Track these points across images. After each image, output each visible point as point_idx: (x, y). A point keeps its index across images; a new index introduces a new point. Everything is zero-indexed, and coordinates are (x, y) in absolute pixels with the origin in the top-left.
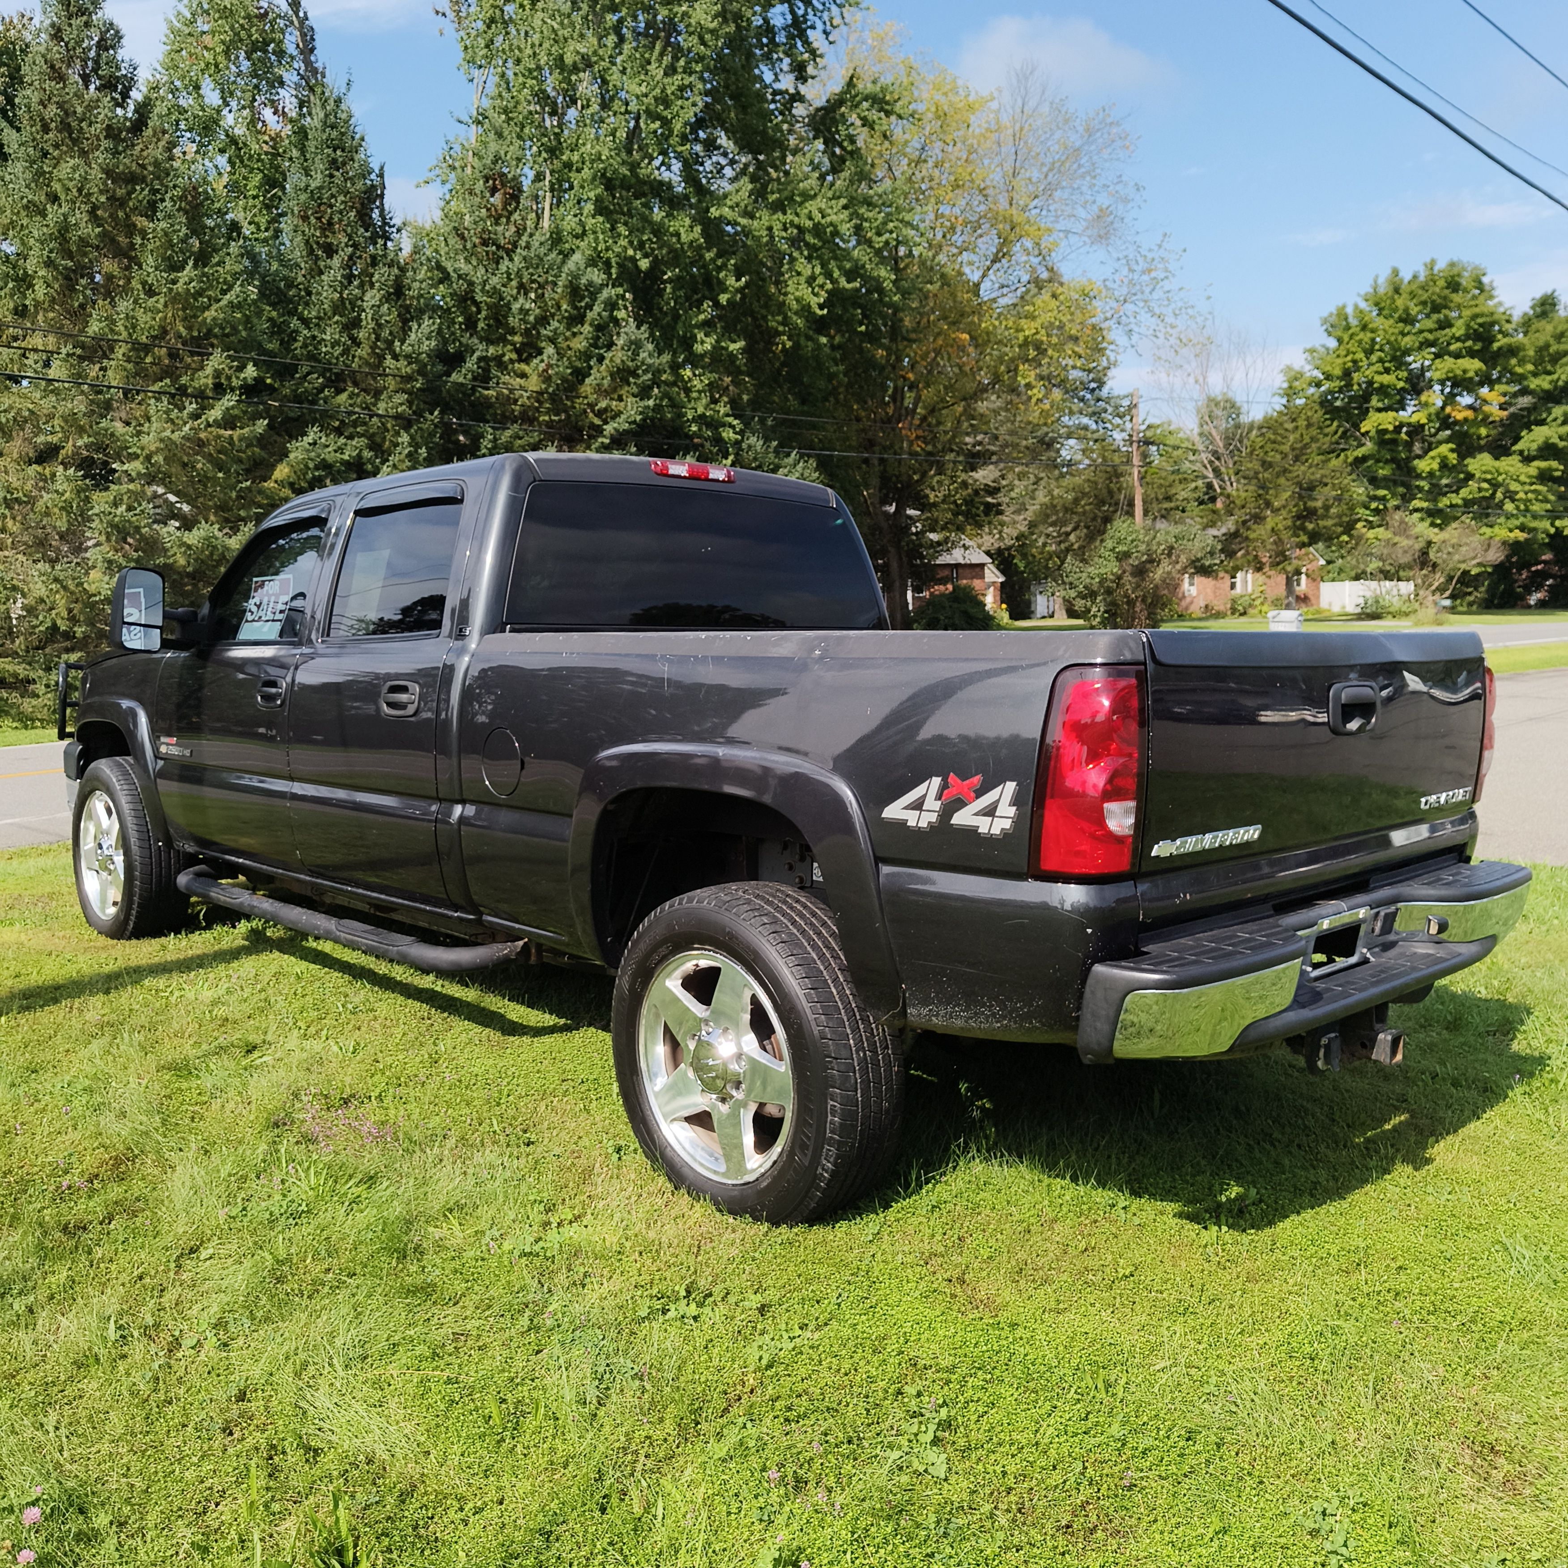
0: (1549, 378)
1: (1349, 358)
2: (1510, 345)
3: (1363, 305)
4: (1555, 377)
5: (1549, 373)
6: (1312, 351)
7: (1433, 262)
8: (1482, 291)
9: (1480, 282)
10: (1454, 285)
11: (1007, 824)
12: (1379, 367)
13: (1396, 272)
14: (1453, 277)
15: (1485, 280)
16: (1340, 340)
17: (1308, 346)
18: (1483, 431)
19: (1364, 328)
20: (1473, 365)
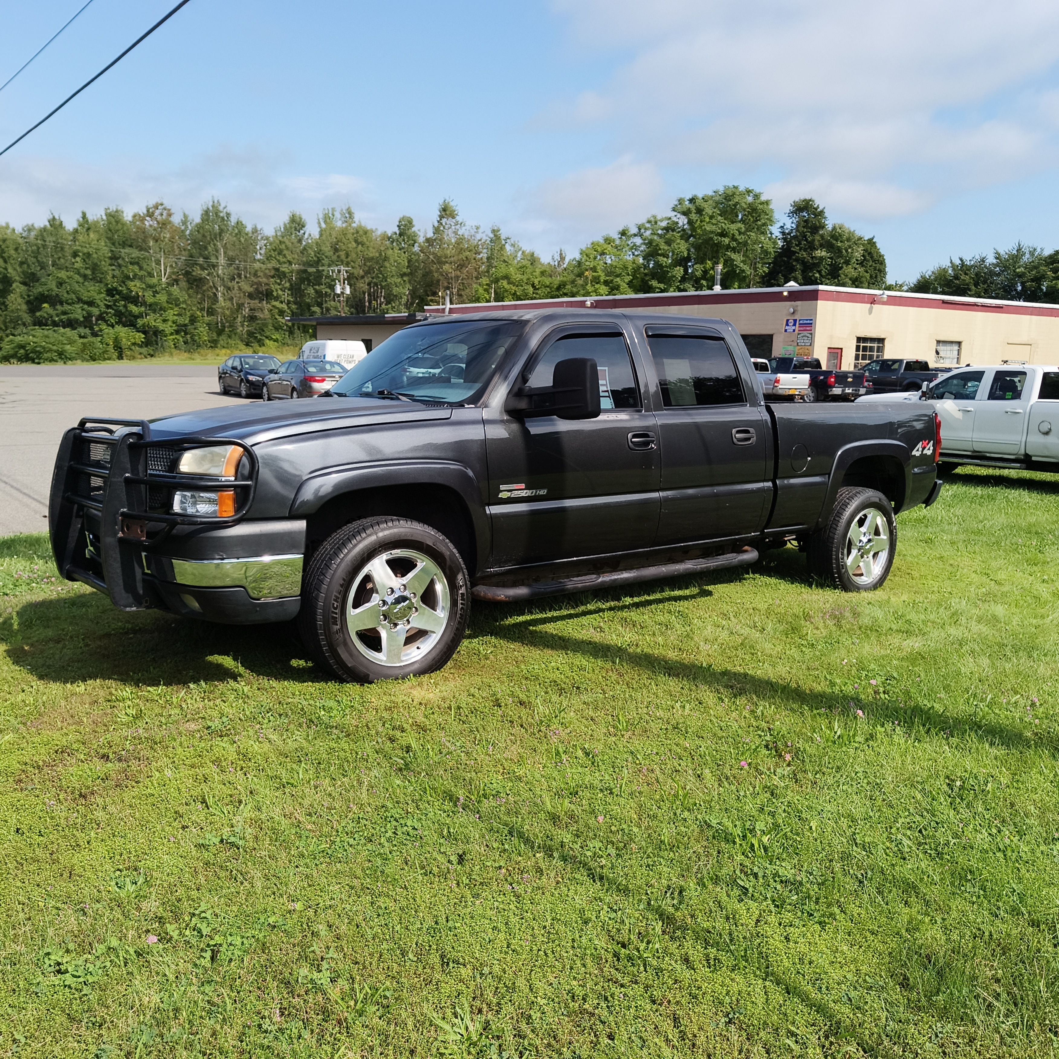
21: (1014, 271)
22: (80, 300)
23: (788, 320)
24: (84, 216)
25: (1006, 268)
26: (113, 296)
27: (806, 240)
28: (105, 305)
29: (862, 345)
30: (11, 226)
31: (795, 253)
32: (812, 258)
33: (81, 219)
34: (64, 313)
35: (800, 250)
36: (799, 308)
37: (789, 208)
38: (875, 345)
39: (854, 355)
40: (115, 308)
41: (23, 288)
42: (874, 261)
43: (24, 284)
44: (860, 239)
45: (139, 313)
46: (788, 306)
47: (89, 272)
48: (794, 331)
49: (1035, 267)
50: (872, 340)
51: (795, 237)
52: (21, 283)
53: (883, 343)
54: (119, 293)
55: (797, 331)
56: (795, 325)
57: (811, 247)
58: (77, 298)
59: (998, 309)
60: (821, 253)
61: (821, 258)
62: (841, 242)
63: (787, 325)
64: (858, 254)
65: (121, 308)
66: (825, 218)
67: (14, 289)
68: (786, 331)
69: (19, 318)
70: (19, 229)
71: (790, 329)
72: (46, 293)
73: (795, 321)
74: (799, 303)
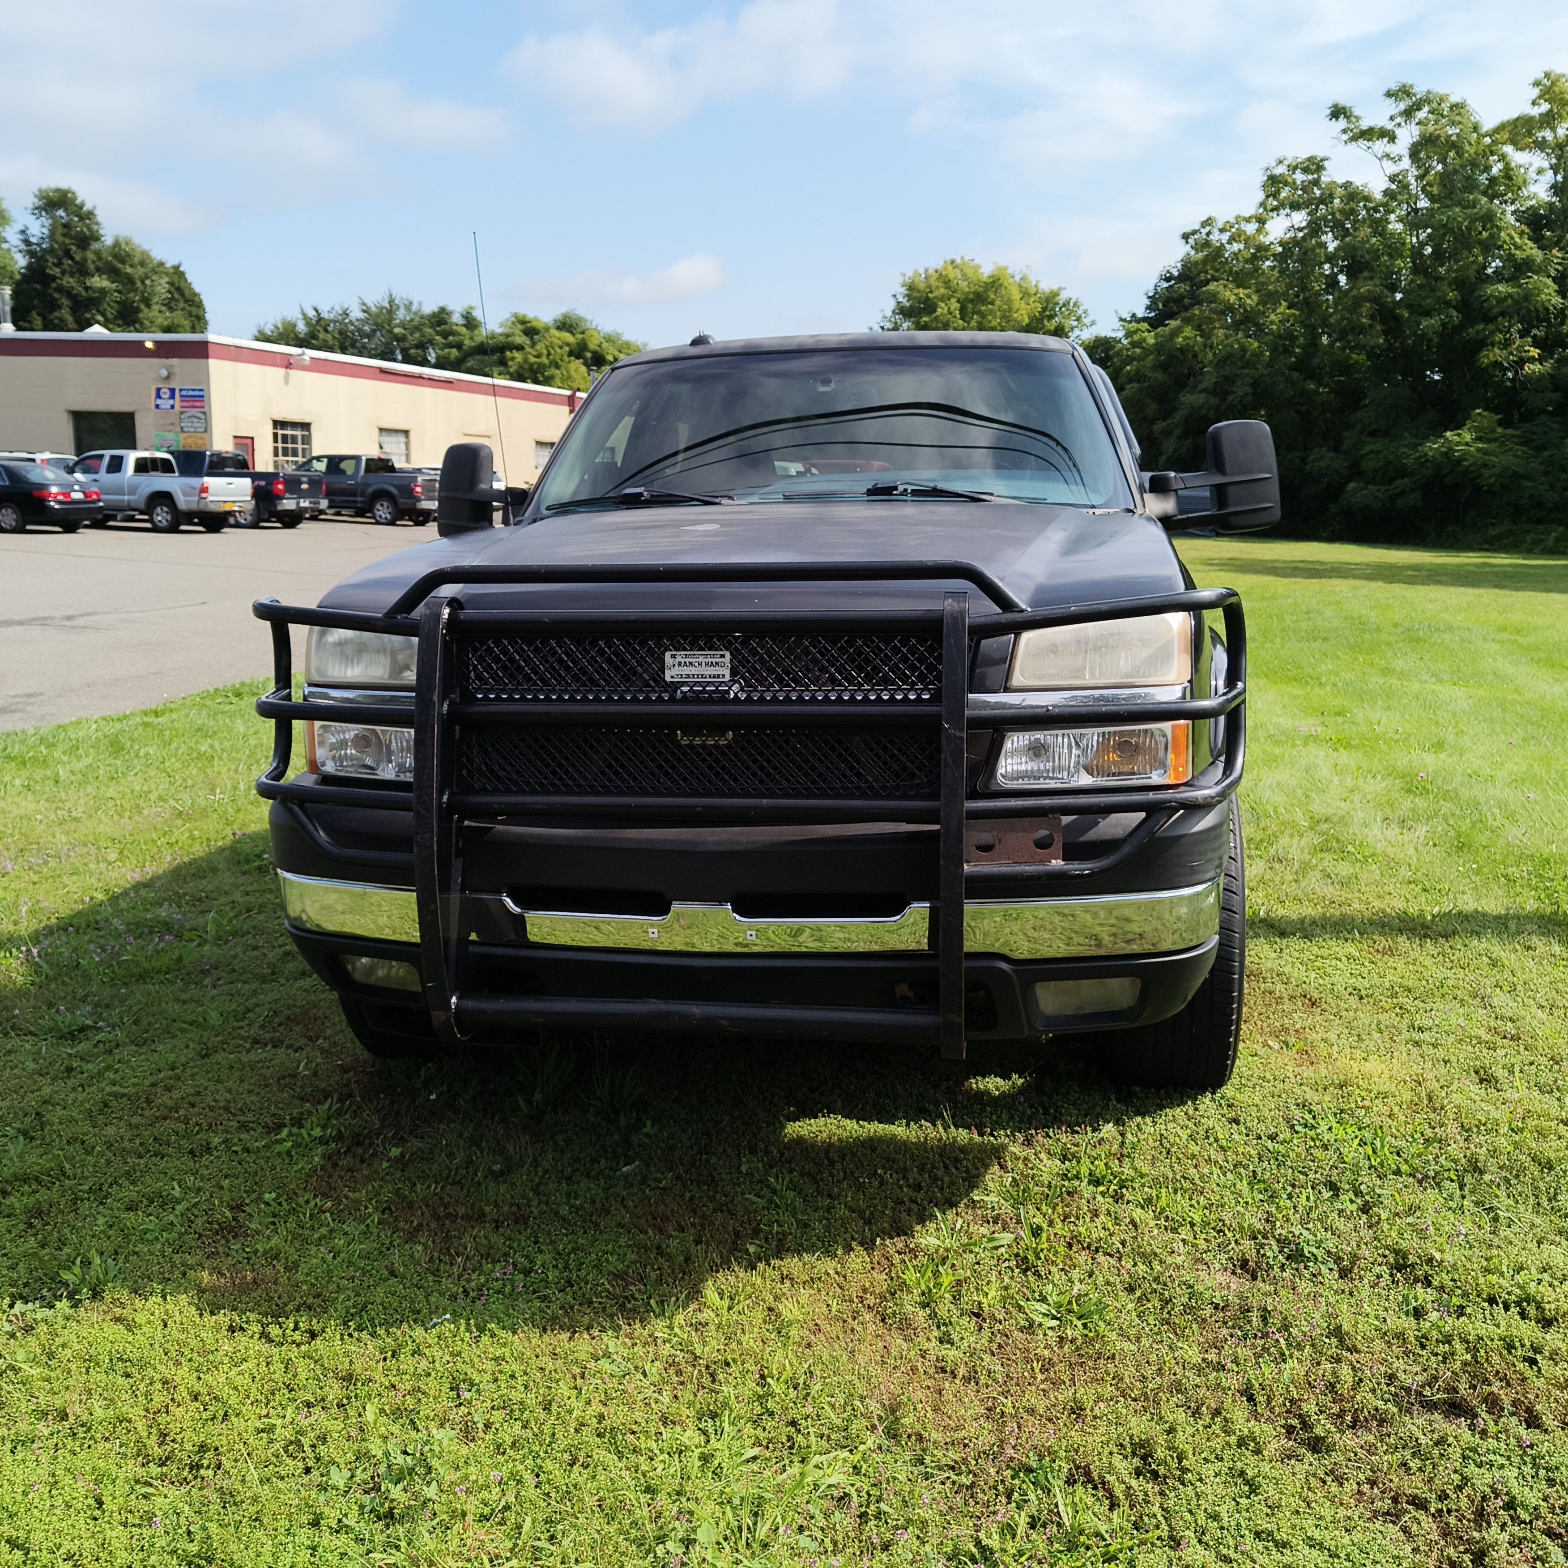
21: (391, 332)
23: (158, 390)
25: (379, 326)
27: (72, 259)
29: (280, 432)
31: (54, 278)
32: (87, 289)
35: (63, 273)
36: (177, 370)
37: (32, 201)
38: (298, 433)
39: (271, 449)
42: (186, 301)
44: (161, 264)
46: (158, 366)
48: (173, 407)
49: (417, 328)
50: (294, 425)
51: (51, 251)
53: (309, 430)
55: (177, 408)
56: (172, 397)
57: (82, 271)
59: (448, 384)
60: (99, 282)
61: (103, 291)
62: (132, 266)
63: (158, 396)
64: (161, 288)
66: (97, 224)
68: (157, 406)
71: (165, 403)
73: (172, 391)
74: (175, 361)
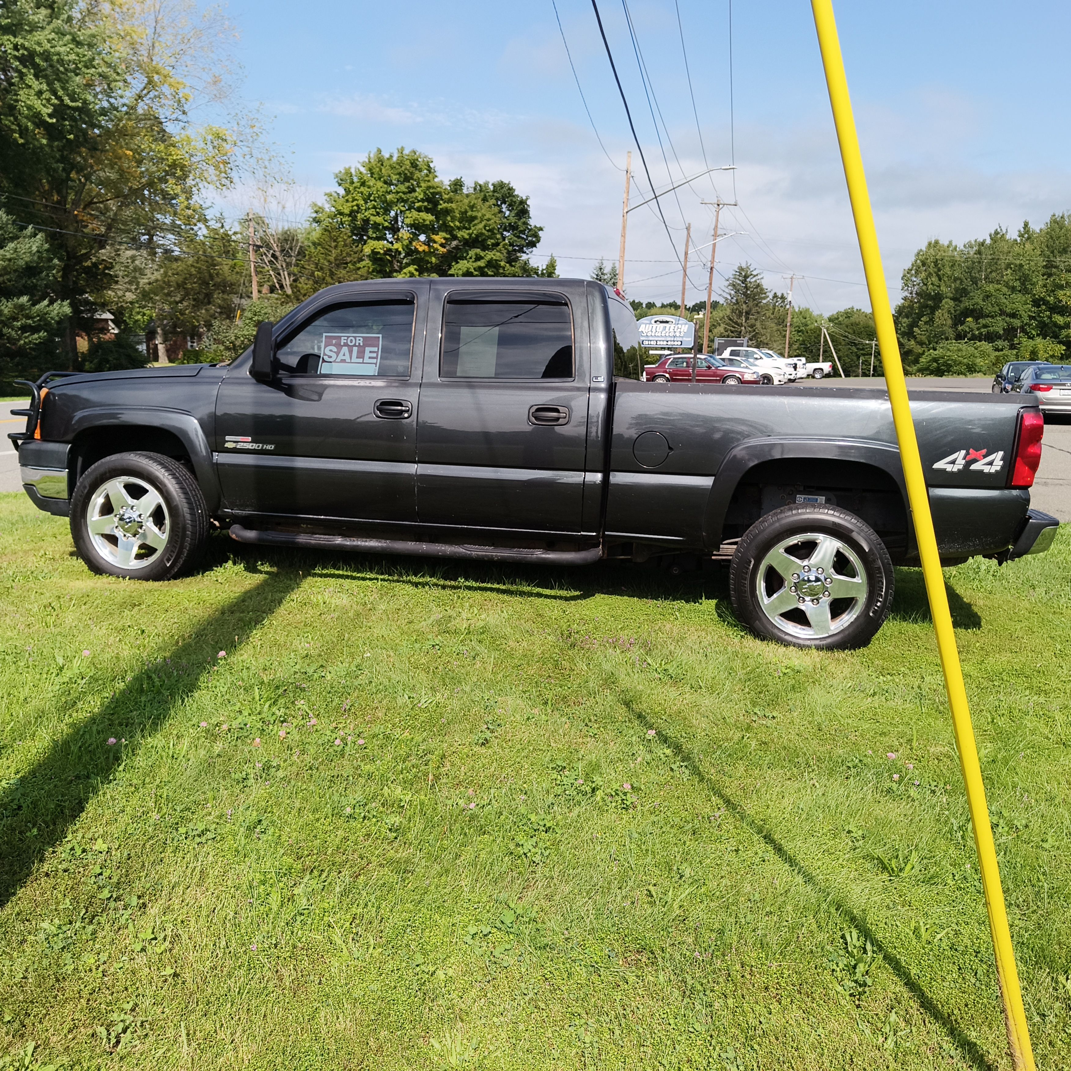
0: (467, 232)
1: (355, 203)
2: (447, 208)
3: (363, 170)
4: (471, 231)
5: (467, 229)
6: (330, 195)
7: (403, 148)
8: (430, 172)
9: (429, 166)
10: (414, 164)
11: (998, 468)
12: (372, 211)
13: (379, 151)
14: (414, 160)
15: (432, 165)
16: (348, 191)
17: (328, 191)
18: (433, 260)
19: (363, 184)
20: (429, 217)
22: (1002, 313)
24: (1026, 225)
26: (1039, 306)
28: (1029, 316)
30: (954, 244)
33: (1022, 230)
34: (985, 326)
40: (1038, 319)
41: (952, 303)
43: (954, 299)
45: (1065, 323)
47: (1017, 284)
52: (951, 299)
54: (1046, 303)
58: (1000, 310)
65: (1045, 319)
67: (943, 306)
69: (943, 333)
70: (960, 246)
72: (971, 307)
